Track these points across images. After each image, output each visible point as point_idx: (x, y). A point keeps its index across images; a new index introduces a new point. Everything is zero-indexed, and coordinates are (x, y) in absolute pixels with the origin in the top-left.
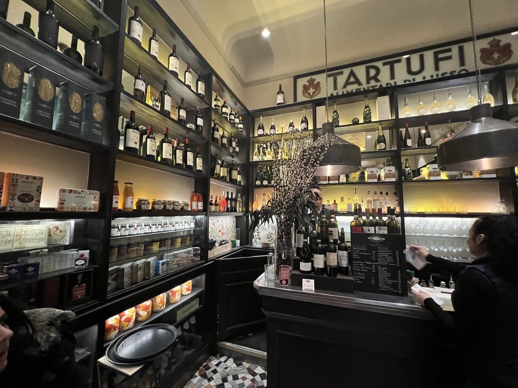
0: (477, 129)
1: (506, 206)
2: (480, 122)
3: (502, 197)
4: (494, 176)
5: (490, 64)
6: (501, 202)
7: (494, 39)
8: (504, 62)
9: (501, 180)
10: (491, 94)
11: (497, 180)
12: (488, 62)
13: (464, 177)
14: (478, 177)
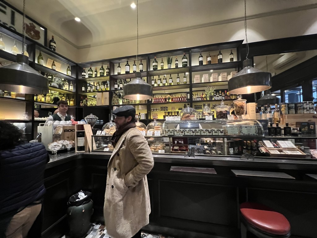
0: (19, 67)
1: (28, 116)
2: (22, 64)
3: (26, 111)
4: (24, 99)
5: (29, 35)
6: (26, 114)
7: (32, 24)
8: (36, 39)
9: (27, 102)
10: (28, 52)
11: (25, 101)
12: (28, 33)
13: (5, 96)
14: (14, 97)
